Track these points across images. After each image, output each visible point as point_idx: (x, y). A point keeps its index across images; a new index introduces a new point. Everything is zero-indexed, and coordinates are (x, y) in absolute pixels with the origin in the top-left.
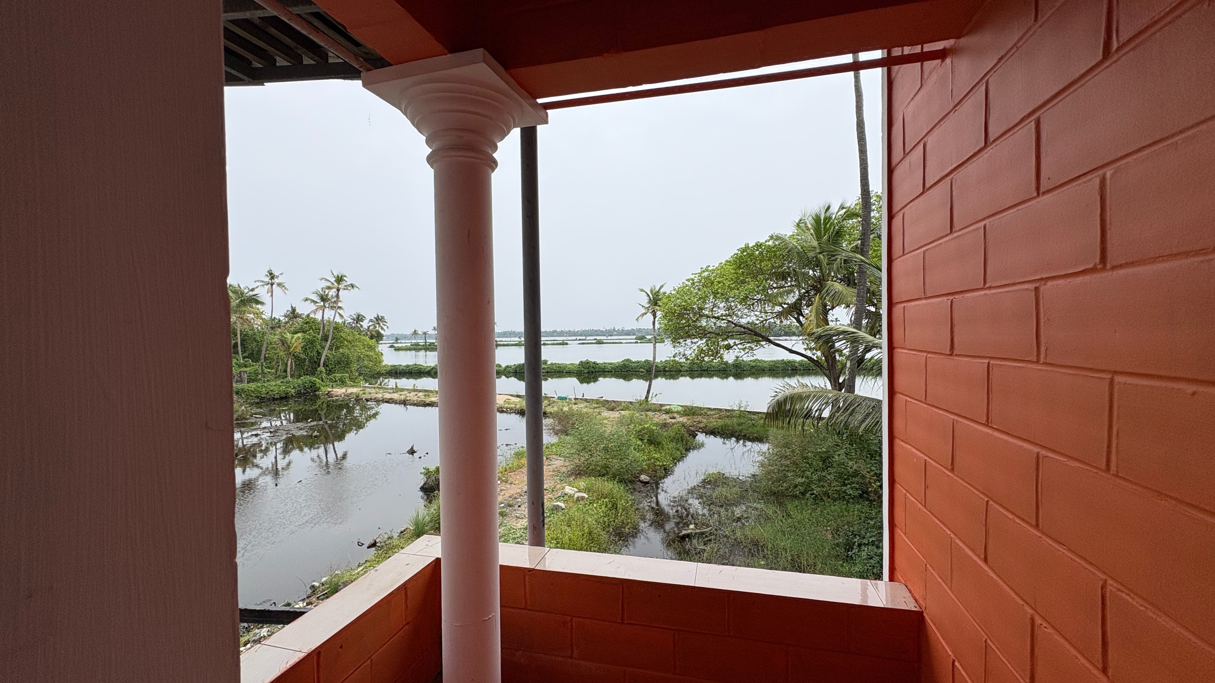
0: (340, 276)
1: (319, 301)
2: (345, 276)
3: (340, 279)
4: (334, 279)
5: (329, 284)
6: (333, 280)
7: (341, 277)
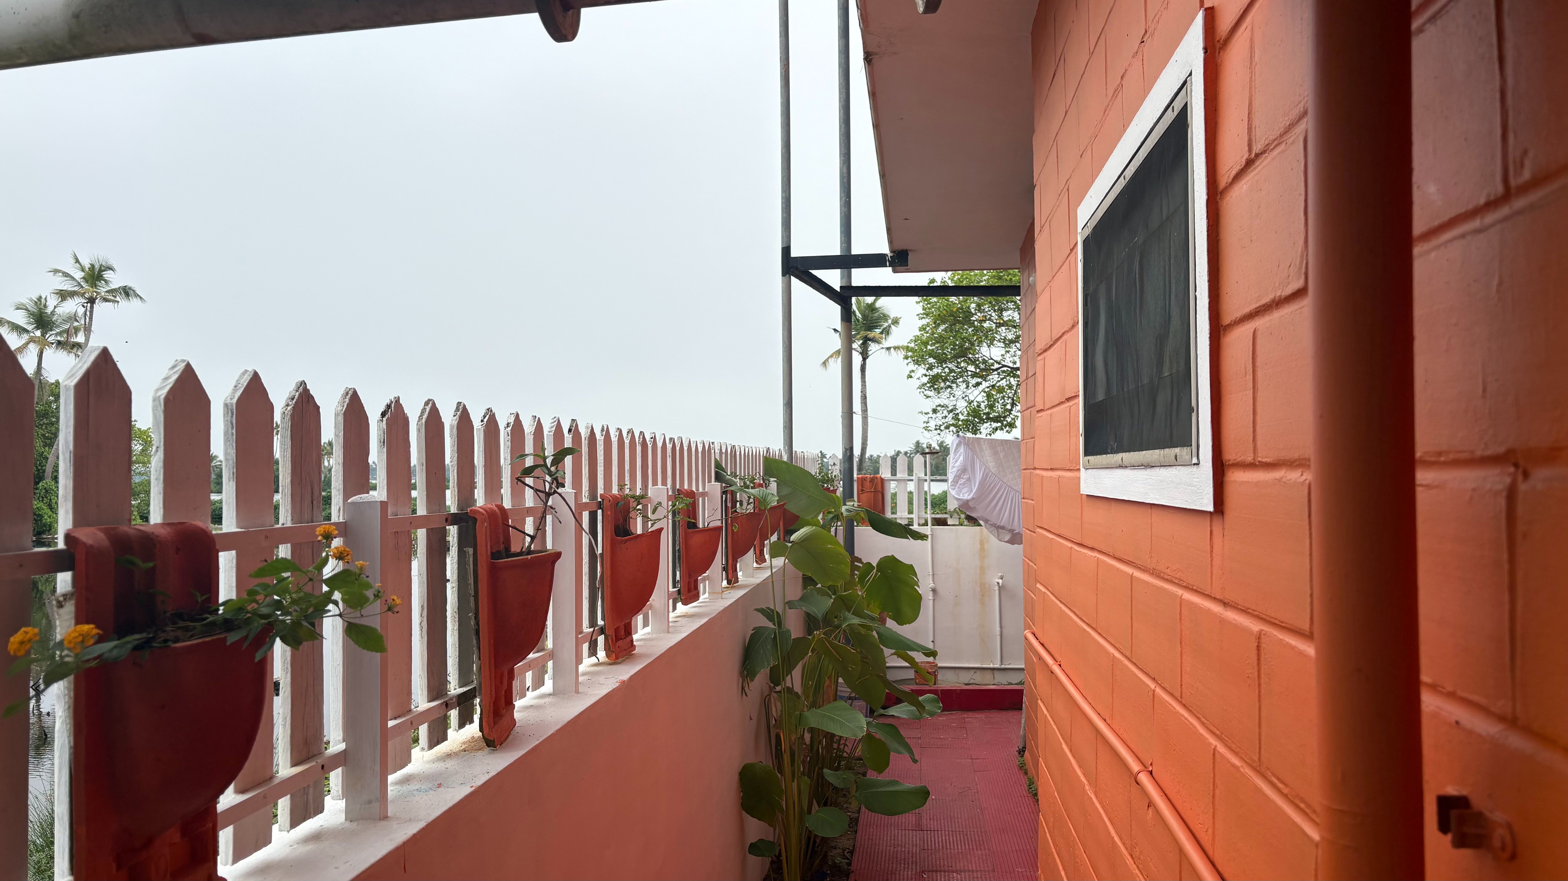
0: (97, 267)
1: (30, 328)
2: (110, 268)
3: (95, 275)
4: (82, 274)
5: (68, 286)
6: (79, 275)
7: (100, 271)
